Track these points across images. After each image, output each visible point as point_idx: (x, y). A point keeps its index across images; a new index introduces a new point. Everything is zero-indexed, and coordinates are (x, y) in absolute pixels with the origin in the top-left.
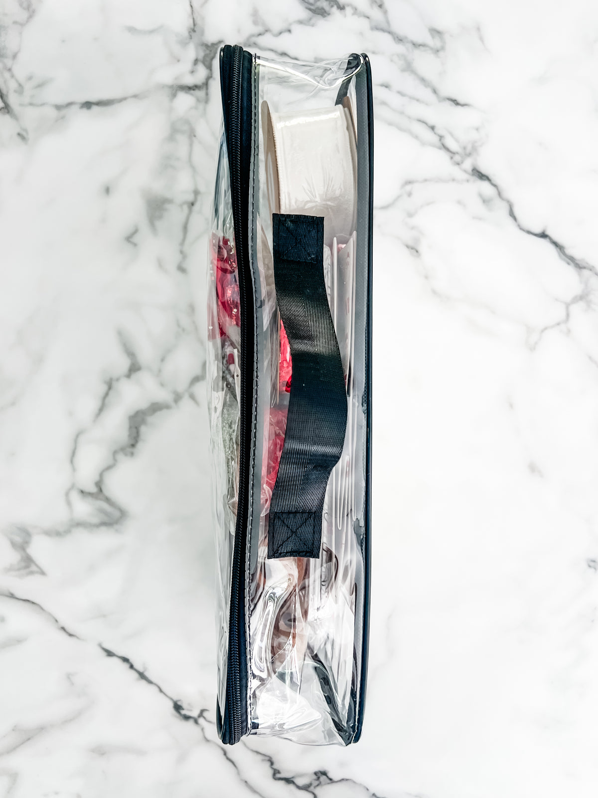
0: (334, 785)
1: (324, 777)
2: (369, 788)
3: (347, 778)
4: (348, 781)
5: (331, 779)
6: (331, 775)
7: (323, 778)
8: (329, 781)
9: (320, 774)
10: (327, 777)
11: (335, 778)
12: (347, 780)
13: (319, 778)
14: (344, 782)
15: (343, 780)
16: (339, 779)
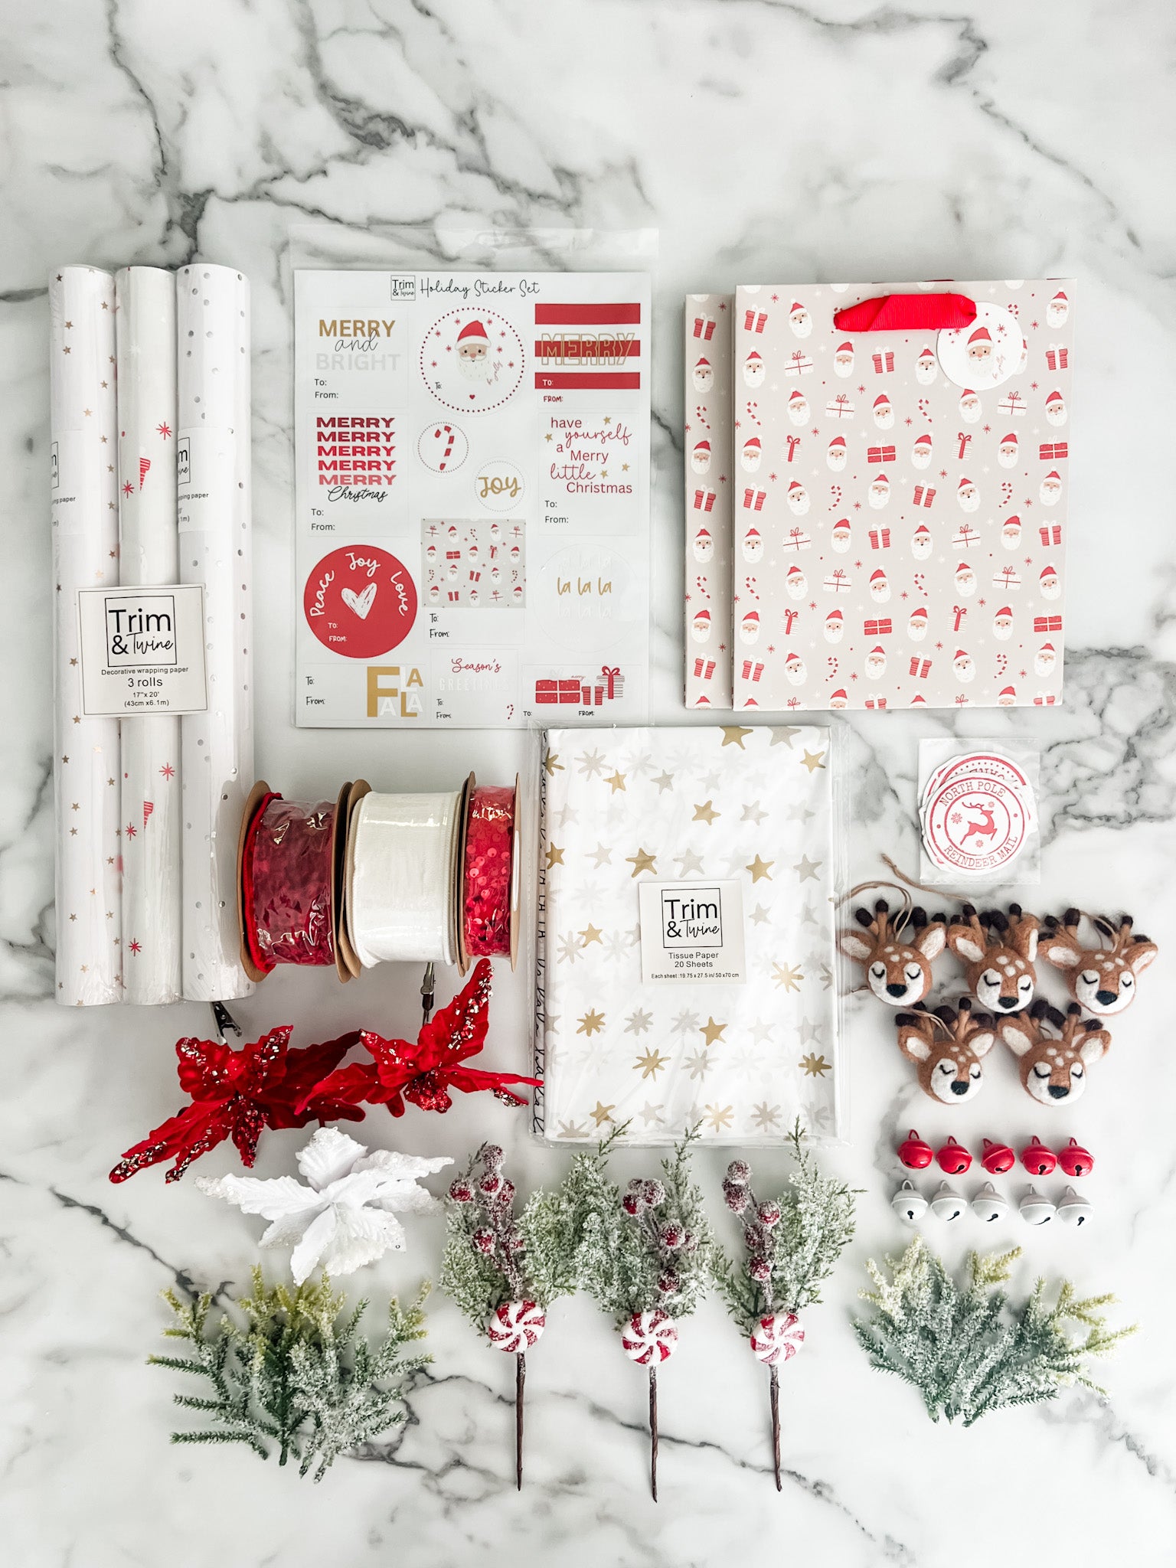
0: (439, 1386)
1: (422, 1375)
2: (492, 1389)
3: (458, 1374)
4: (459, 1379)
5: (432, 1378)
6: (431, 1372)
7: (420, 1377)
8: (430, 1382)
9: (415, 1372)
10: (427, 1375)
11: (439, 1377)
12: (458, 1377)
13: (414, 1377)
14: (453, 1382)
15: (451, 1377)
16: (445, 1377)
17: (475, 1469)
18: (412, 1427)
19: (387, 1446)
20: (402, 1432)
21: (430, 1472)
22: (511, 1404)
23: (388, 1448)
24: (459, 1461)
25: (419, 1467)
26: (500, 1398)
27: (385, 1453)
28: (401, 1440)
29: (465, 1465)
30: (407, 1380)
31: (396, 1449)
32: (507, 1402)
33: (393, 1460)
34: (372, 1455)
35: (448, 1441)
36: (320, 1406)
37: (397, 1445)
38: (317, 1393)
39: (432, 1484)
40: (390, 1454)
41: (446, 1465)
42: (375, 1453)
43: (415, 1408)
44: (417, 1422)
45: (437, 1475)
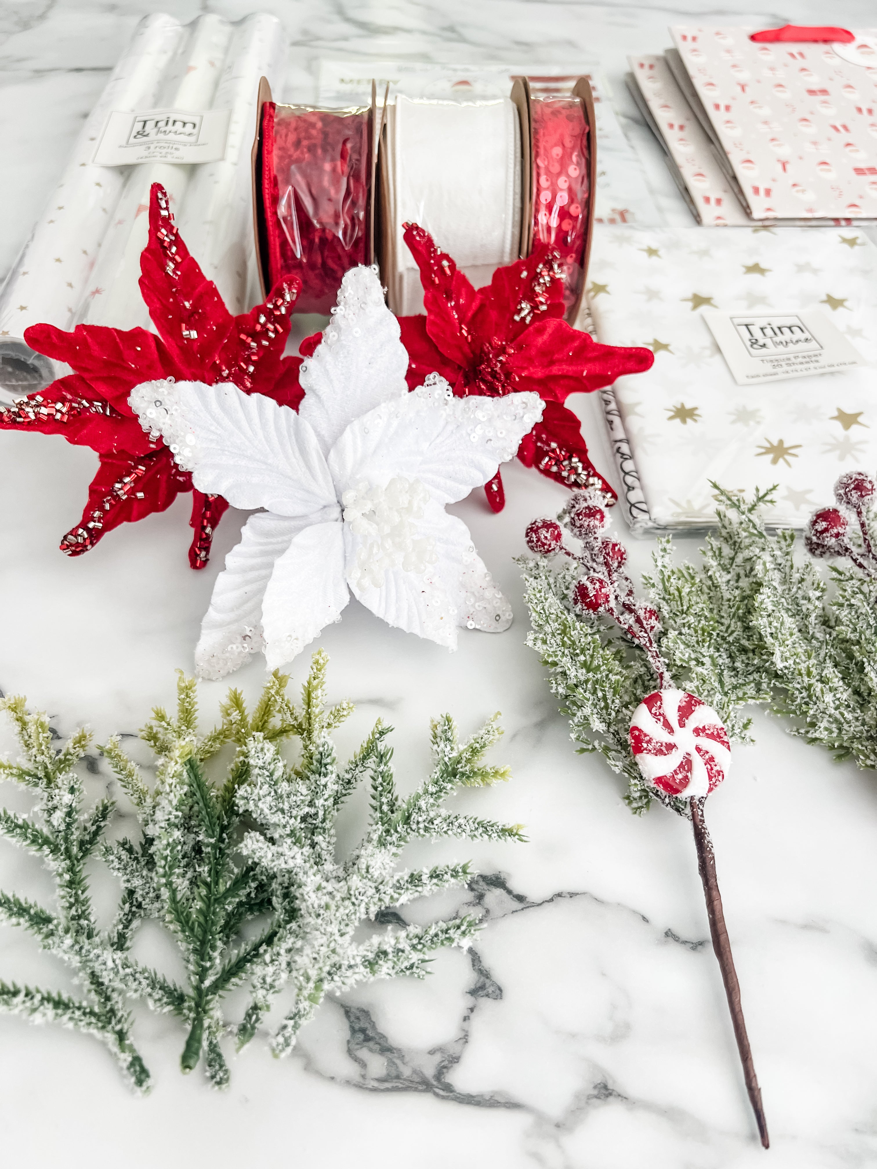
0: (533, 915)
1: (499, 892)
2: (647, 916)
3: (573, 889)
4: (576, 898)
5: (520, 898)
6: (517, 885)
7: (493, 897)
8: (516, 905)
9: (482, 885)
10: (509, 892)
11: (534, 894)
12: (572, 895)
13: (480, 897)
14: (564, 904)
15: (559, 895)
16: (548, 895)
17: (648, 1106)
18: (486, 1004)
19: (432, 1052)
20: (466, 1019)
21: (540, 1118)
22: (697, 946)
23: (437, 1058)
24: (605, 1087)
25: (512, 1105)
26: (669, 934)
27: (429, 1072)
28: (465, 1038)
29: (622, 1097)
30: (469, 904)
31: (455, 1060)
32: (685, 942)
33: (448, 1088)
34: (398, 1077)
35: (573, 1036)
36: (299, 861)
37: (454, 1050)
38: (292, 834)
39: (548, 1150)
40: (441, 1071)
41: (577, 1097)
42: (406, 1072)
43: (489, 961)
44: (498, 993)
45: (558, 1126)
